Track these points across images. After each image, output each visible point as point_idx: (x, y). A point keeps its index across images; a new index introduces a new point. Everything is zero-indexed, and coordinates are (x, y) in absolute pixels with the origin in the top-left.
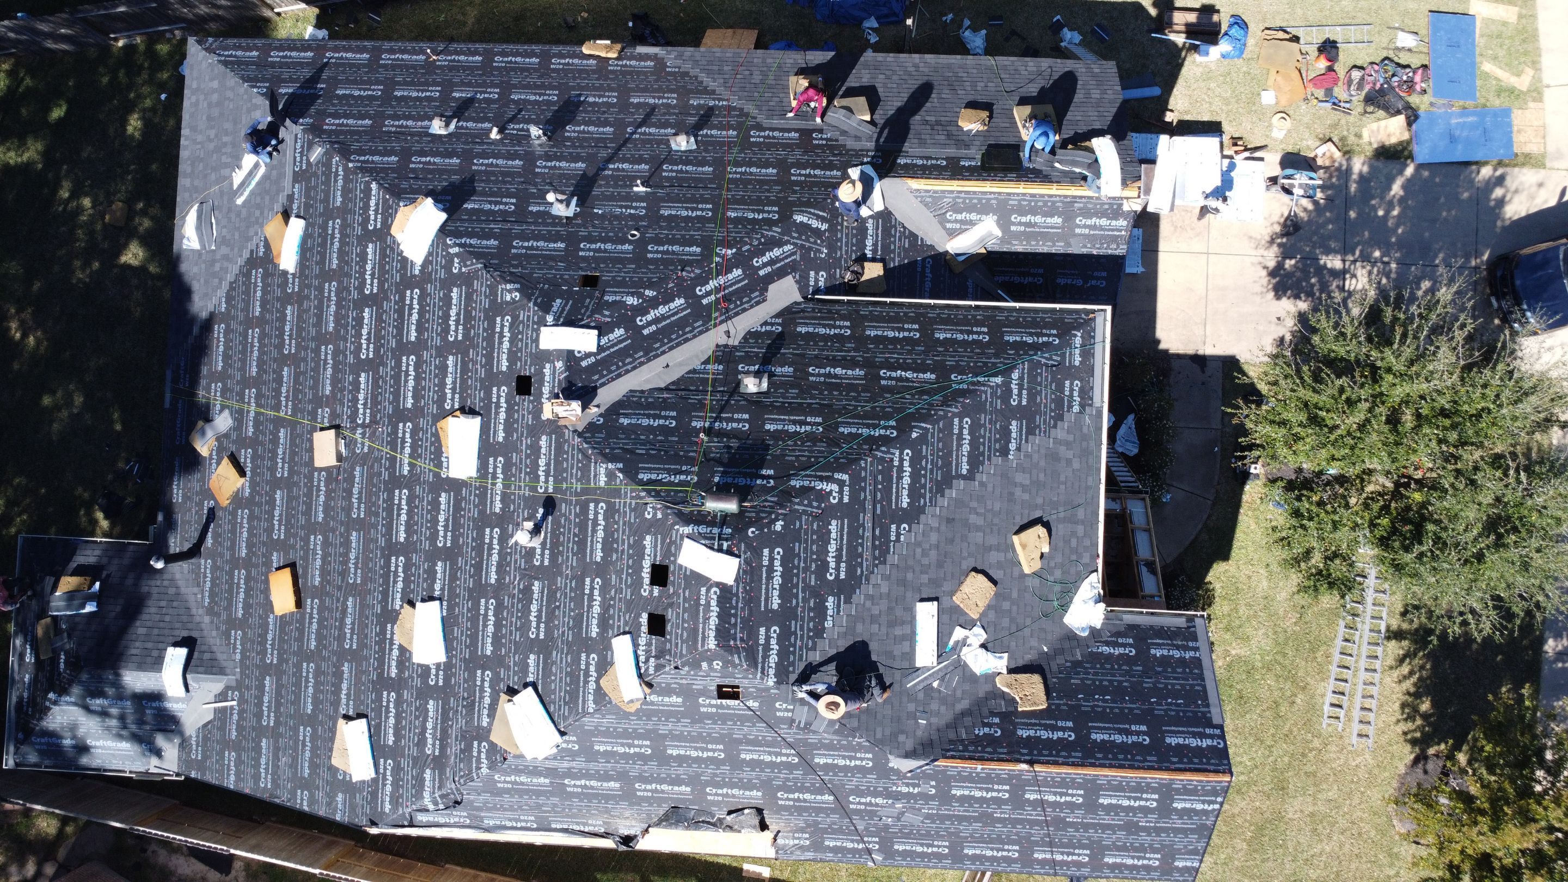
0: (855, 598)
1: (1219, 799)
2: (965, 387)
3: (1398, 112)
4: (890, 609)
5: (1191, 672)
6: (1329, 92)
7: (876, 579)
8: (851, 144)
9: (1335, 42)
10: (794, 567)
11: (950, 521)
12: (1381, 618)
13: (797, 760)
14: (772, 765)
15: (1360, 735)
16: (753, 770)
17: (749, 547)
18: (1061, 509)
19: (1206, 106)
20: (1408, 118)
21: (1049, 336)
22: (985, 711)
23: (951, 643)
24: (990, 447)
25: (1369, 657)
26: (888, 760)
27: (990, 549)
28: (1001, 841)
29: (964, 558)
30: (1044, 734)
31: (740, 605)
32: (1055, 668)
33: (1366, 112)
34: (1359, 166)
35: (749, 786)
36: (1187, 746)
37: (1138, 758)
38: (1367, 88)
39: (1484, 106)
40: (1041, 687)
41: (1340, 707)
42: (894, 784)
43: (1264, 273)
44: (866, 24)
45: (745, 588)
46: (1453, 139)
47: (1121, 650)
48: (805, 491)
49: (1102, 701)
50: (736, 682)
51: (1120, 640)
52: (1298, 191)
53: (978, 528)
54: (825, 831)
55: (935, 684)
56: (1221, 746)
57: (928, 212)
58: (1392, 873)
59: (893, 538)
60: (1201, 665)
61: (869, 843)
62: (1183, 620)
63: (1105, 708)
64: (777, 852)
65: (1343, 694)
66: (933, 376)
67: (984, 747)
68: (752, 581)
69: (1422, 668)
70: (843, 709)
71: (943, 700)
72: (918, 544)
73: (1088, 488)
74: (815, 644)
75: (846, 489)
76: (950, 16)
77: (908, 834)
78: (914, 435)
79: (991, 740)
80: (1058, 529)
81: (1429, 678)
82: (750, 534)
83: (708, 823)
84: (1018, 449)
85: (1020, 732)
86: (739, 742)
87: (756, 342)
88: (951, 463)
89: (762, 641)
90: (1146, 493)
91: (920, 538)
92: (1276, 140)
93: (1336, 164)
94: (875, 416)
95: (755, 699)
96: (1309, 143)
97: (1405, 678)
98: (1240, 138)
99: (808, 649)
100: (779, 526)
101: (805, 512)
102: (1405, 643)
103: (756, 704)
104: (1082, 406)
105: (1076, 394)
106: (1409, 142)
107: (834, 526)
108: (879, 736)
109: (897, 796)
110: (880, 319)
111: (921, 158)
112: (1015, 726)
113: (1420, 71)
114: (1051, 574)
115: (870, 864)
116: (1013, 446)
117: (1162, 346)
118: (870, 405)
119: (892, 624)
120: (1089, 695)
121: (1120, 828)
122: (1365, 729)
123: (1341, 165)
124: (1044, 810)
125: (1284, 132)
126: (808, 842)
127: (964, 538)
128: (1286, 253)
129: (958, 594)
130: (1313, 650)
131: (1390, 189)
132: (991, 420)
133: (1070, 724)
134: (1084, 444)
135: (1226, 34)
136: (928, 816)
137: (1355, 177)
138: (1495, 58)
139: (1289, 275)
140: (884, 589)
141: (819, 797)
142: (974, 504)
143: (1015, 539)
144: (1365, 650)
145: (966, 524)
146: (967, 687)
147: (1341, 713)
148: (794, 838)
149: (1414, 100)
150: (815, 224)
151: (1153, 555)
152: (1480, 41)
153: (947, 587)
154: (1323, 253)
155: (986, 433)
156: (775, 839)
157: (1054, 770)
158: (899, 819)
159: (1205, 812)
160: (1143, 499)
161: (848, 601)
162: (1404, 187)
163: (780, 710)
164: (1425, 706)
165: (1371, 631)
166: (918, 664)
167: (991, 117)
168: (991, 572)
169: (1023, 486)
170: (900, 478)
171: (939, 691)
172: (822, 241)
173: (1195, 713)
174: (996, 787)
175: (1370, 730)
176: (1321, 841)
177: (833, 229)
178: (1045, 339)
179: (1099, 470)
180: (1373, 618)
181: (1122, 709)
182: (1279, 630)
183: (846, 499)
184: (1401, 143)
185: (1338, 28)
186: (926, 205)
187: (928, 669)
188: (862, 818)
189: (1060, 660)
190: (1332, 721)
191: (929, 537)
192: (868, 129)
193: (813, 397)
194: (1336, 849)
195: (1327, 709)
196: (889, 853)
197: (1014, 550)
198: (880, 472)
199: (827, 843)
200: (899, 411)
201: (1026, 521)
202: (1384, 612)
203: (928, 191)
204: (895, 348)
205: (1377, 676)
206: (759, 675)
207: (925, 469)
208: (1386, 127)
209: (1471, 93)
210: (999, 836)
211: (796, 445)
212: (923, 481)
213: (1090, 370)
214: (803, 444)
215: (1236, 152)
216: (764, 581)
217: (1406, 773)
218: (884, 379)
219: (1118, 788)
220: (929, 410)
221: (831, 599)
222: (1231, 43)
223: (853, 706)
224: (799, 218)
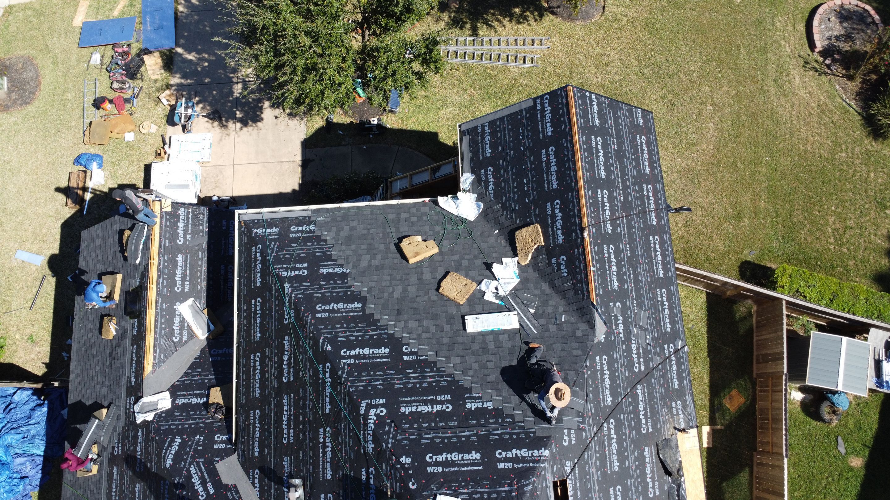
0: (467, 385)
1: (588, 94)
2: (292, 311)
3: (142, 60)
4: (474, 354)
5: (499, 127)
6: (127, 101)
7: (449, 368)
8: (121, 423)
9: (95, 100)
10: (442, 442)
11: (399, 313)
12: (465, 40)
13: (612, 421)
14: (620, 442)
15: (541, 45)
16: (627, 458)
17: (426, 487)
18: (389, 230)
19: (134, 175)
20: (146, 54)
21: (256, 252)
22: (548, 270)
23: (497, 302)
24: (340, 288)
25: (491, 44)
26: (599, 343)
27: (420, 280)
28: (648, 250)
29: (429, 298)
30: (559, 223)
31: (479, 490)
32: (509, 223)
33: (141, 78)
34: (176, 80)
35: (641, 459)
36: (551, 119)
37: (566, 152)
38: (125, 78)
39: (140, 13)
40: (524, 230)
41: (525, 58)
42: (618, 336)
43: (245, 129)
45: (463, 487)
46: (160, 28)
47: (490, 177)
48: (376, 439)
49: (528, 185)
50: (551, 485)
51: (483, 179)
52: (190, 111)
53: (405, 290)
54: (667, 389)
55: (532, 311)
56: (548, 96)
57: (173, 356)
58: (625, 19)
59: (415, 357)
60: (493, 121)
61: (669, 352)
62: (464, 138)
63: (533, 182)
64: (692, 427)
65: (516, 57)
66: (286, 338)
67: (576, 267)
68: (457, 481)
69: (493, 15)
70: (559, 385)
71: (544, 303)
72: (419, 336)
73: (372, 213)
74: (508, 416)
75: (374, 401)
77: (658, 322)
78: (329, 348)
79: (570, 263)
80: (404, 230)
81: (500, 10)
82: (415, 487)
83: (678, 491)
84: (342, 266)
85: (560, 241)
86: (604, 474)
87: (267, 491)
88: (351, 316)
89: (510, 465)
90: (386, 181)
91: (414, 335)
92: (158, 130)
93: (175, 92)
94: (317, 382)
95: (563, 465)
96: (160, 109)
97: (501, 23)
98: (156, 151)
99: (514, 422)
100: (406, 460)
101: (394, 437)
102: (479, 25)
103: (568, 463)
104: (310, 223)
105: (300, 229)
106: (161, 52)
107: (406, 410)
108: (579, 352)
109: (628, 333)
110: (248, 386)
111: (131, 365)
112: (556, 246)
113: (116, 49)
114: (439, 232)
115: (686, 349)
116: (340, 270)
117: (297, 188)
118: (308, 387)
119: (486, 351)
120: (525, 194)
121: (622, 163)
122: (537, 42)
123: (175, 90)
124: (619, 218)
125: (152, 125)
126: (679, 402)
127: (413, 300)
128: (233, 117)
129: (458, 300)
130: (490, 77)
131: (191, 60)
132: (318, 289)
133: (549, 205)
134: (339, 219)
135: (85, 167)
136: (640, 306)
137: (183, 81)
138: (111, 10)
139: (246, 113)
140: (458, 360)
141: (640, 397)
142: (386, 295)
143: (412, 261)
144: (486, 47)
145: (401, 300)
146: (531, 286)
147: (529, 57)
148: (678, 414)
149: (134, 51)
150: (175, 448)
151: (427, 170)
152: (100, 18)
153: (453, 310)
154: (232, 96)
155: (328, 292)
156: (683, 430)
157: (585, 212)
158: (646, 330)
159: (599, 104)
160: (391, 182)
161: (469, 391)
162: (189, 53)
163: (570, 441)
164: (517, 10)
165: (474, 44)
166: (517, 326)
167: (109, 315)
168: (439, 277)
169: (371, 260)
170: (365, 357)
171: (537, 307)
172: (190, 440)
173: (527, 119)
174: (606, 255)
175: (537, 39)
176: (612, 60)
177: (180, 433)
178: (258, 255)
179: (358, 207)
180: (465, 45)
181: (532, 170)
182: (480, 98)
183: (383, 401)
184: (161, 57)
185: (86, 99)
186: (167, 358)
187: (520, 318)
188: (651, 360)
189: (503, 219)
190: (534, 61)
191: (412, 328)
192: (113, 409)
193: (305, 438)
194: (616, 51)
195: (528, 65)
196: (674, 337)
197: (421, 261)
198: (360, 375)
199: (676, 386)
200: (312, 363)
201: (398, 255)
202: (461, 38)
203: (155, 358)
204: (267, 371)
205: (502, 39)
206: (540, 465)
207: (357, 337)
208: (151, 66)
209: (131, 20)
210: (645, 251)
211: (341, 450)
212: (367, 337)
213: (283, 220)
214: (340, 444)
215: (165, 153)
216: (456, 469)
217: (562, 17)
218: (289, 378)
219: (591, 166)
220: (310, 338)
221: (468, 406)
222: (91, 163)
223: (557, 376)
224: (169, 462)
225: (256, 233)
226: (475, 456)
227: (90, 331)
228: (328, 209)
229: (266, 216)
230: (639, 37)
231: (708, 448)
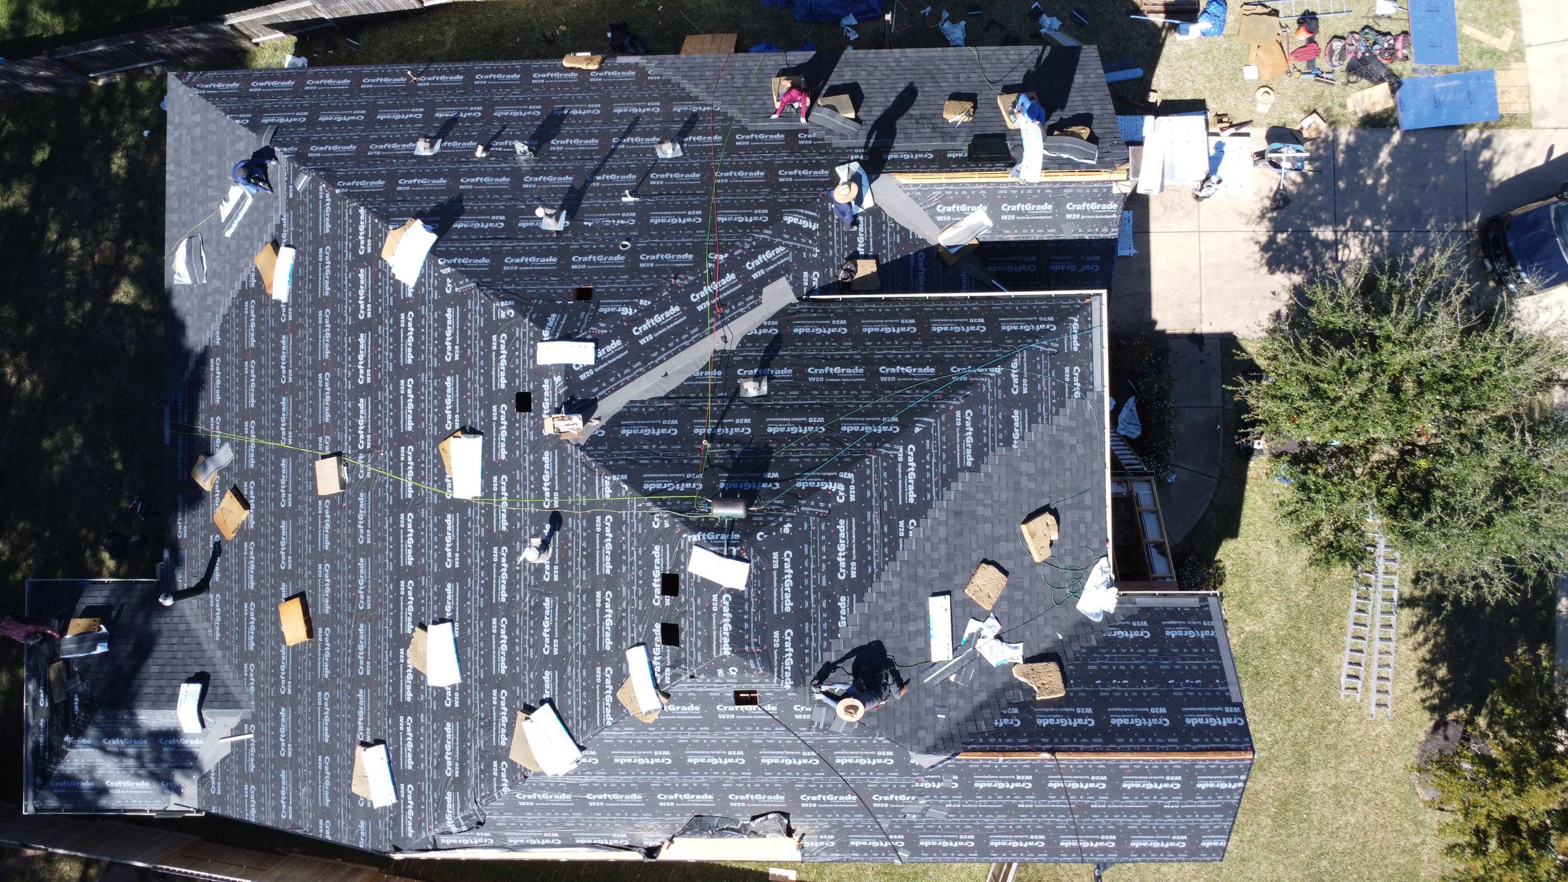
0: (867, 597)
1: (1243, 777)
2: (965, 379)
3: (1382, 80)
4: (903, 605)
5: (1207, 652)
6: (1311, 64)
7: (887, 575)
8: (836, 142)
9: (1314, 13)
10: (805, 569)
11: (957, 514)
12: (1393, 587)
13: (818, 762)
14: (793, 768)
15: (1378, 705)
16: (775, 774)
17: (758, 551)
18: (1068, 496)
19: (1189, 84)
20: (1391, 85)
21: (1046, 323)
22: (1004, 702)
23: (966, 636)
24: (993, 438)
25: (1383, 626)
26: (909, 757)
27: (998, 540)
28: (1027, 831)
29: (974, 551)
30: (1064, 722)
31: (753, 610)
32: (1070, 655)
33: (1349, 82)
34: (1345, 136)
35: (771, 791)
36: (1208, 726)
37: (1159, 740)
38: (1349, 58)
39: (1467, 69)
40: (1059, 674)
41: (1357, 677)
42: (917, 781)
43: (1257, 248)
44: (845, 22)
45: (756, 592)
46: (1437, 104)
47: (1136, 634)
48: (812, 492)
49: (1118, 686)
50: (753, 687)
51: (1134, 624)
52: (1285, 165)
53: (986, 520)
54: (850, 831)
55: (952, 678)
56: (1242, 723)
57: (917, 206)
58: (1418, 840)
59: (902, 534)
60: (1216, 644)
61: (895, 840)
62: (1196, 599)
63: (1123, 692)
64: (803, 855)
65: (1359, 664)
66: (933, 370)
67: (1004, 738)
68: (763, 585)
69: (1436, 634)
70: (862, 710)
71: (961, 694)
72: (927, 539)
73: (1093, 473)
74: (829, 644)
75: (852, 488)
76: (929, 9)
77: (933, 829)
78: (917, 430)
79: (1011, 731)
80: (1066, 516)
81: (1444, 643)
82: (759, 538)
83: (733, 830)
84: (1022, 438)
85: (1039, 722)
86: (759, 747)
87: (754, 346)
88: (955, 456)
89: (776, 645)
90: (1152, 474)
91: (928, 533)
92: (1260, 115)
93: (1323, 136)
94: (877, 414)
95: (772, 703)
96: (1294, 116)
97: (1420, 645)
98: (1225, 115)
99: (823, 650)
100: (787, 528)
101: (812, 513)
102: (1419, 610)
103: (774, 708)
104: (1084, 391)
105: (1076, 380)
106: (1393, 110)
107: (842, 525)
108: (899, 733)
109: (921, 793)
110: (876, 315)
111: (908, 152)
112: (1034, 715)
113: (1401, 38)
114: (1062, 561)
115: (897, 862)
116: (1016, 435)
117: (1159, 327)
118: (872, 402)
119: (906, 620)
120: (1107, 679)
121: (1145, 811)
122: (1383, 698)
123: (1327, 136)
124: (1068, 798)
125: (1268, 107)
126: (833, 844)
127: (973, 530)
128: (1277, 227)
129: (970, 587)
130: (1327, 622)
131: (1378, 157)
132: (993, 410)
133: (1089, 710)
134: (1087, 430)
135: (1205, 11)
136: (952, 811)
137: (1341, 147)
138: (1475, 21)
139: (1282, 249)
140: (896, 586)
141: (842, 798)
142: (980, 496)
143: (1024, 528)
144: (1379, 619)
145: (973, 516)
146: (984, 679)
147: (1359, 684)
148: (819, 840)
149: (1397, 67)
150: (806, 224)
151: (1162, 537)
152: (1459, 4)
153: (958, 580)
154: (1314, 225)
155: (988, 424)
156: (801, 843)
157: (1075, 757)
158: (923, 815)
159: (1229, 791)
160: (1149, 481)
161: (860, 600)
162: (1391, 155)
163: (798, 713)
164: (1442, 672)
165: (1384, 600)
166: (934, 659)
167: (975, 107)
168: (1002, 563)
169: (1028, 475)
170: (905, 474)
171: (957, 685)
172: (814, 241)
173: (1214, 692)
174: (1018, 777)
175: (1388, 699)
176: (1346, 812)
177: (823, 228)
178: (1042, 326)
179: (1103, 454)
180: (1385, 586)
181: (1140, 692)
182: (1292, 604)
183: (852, 498)
184: (1386, 111)
186: (915, 199)
187: (944, 663)
188: (886, 817)
189: (1075, 647)
190: (1350, 692)
191: (937, 530)
192: (853, 127)
193: (814, 398)
194: (1361, 820)
195: (1344, 680)
196: (914, 849)
197: (1023, 540)
198: (885, 469)
199: (852, 843)
200: (900, 406)
201: (1033, 510)
202: (1396, 580)
203: (917, 185)
204: (893, 344)
205: (1392, 645)
206: (775, 679)
207: (930, 463)
208: (1370, 96)
209: (1453, 57)
210: (1025, 826)
211: (799, 446)
212: (928, 475)
213: (1089, 355)
214: (806, 445)
215: (1222, 129)
216: (775, 584)
217: (1427, 741)
218: (884, 375)
219: (1141, 772)
220: (931, 404)
221: (843, 599)
222: (1210, 20)
223: (871, 706)
224: (789, 219)
225: (1072, 321)
226: (788, 606)
227: (957, 78)
228: (1103, 413)
229: (1096, 332)
230: (1384, 858)
231: (768, 874)
